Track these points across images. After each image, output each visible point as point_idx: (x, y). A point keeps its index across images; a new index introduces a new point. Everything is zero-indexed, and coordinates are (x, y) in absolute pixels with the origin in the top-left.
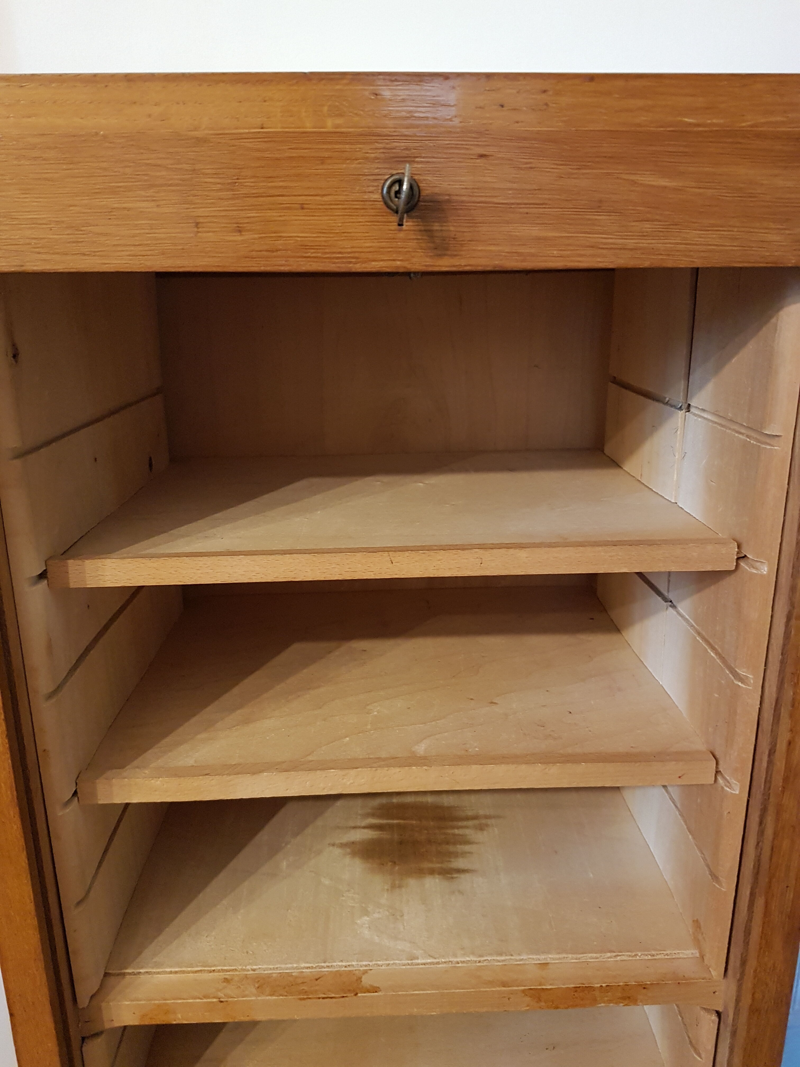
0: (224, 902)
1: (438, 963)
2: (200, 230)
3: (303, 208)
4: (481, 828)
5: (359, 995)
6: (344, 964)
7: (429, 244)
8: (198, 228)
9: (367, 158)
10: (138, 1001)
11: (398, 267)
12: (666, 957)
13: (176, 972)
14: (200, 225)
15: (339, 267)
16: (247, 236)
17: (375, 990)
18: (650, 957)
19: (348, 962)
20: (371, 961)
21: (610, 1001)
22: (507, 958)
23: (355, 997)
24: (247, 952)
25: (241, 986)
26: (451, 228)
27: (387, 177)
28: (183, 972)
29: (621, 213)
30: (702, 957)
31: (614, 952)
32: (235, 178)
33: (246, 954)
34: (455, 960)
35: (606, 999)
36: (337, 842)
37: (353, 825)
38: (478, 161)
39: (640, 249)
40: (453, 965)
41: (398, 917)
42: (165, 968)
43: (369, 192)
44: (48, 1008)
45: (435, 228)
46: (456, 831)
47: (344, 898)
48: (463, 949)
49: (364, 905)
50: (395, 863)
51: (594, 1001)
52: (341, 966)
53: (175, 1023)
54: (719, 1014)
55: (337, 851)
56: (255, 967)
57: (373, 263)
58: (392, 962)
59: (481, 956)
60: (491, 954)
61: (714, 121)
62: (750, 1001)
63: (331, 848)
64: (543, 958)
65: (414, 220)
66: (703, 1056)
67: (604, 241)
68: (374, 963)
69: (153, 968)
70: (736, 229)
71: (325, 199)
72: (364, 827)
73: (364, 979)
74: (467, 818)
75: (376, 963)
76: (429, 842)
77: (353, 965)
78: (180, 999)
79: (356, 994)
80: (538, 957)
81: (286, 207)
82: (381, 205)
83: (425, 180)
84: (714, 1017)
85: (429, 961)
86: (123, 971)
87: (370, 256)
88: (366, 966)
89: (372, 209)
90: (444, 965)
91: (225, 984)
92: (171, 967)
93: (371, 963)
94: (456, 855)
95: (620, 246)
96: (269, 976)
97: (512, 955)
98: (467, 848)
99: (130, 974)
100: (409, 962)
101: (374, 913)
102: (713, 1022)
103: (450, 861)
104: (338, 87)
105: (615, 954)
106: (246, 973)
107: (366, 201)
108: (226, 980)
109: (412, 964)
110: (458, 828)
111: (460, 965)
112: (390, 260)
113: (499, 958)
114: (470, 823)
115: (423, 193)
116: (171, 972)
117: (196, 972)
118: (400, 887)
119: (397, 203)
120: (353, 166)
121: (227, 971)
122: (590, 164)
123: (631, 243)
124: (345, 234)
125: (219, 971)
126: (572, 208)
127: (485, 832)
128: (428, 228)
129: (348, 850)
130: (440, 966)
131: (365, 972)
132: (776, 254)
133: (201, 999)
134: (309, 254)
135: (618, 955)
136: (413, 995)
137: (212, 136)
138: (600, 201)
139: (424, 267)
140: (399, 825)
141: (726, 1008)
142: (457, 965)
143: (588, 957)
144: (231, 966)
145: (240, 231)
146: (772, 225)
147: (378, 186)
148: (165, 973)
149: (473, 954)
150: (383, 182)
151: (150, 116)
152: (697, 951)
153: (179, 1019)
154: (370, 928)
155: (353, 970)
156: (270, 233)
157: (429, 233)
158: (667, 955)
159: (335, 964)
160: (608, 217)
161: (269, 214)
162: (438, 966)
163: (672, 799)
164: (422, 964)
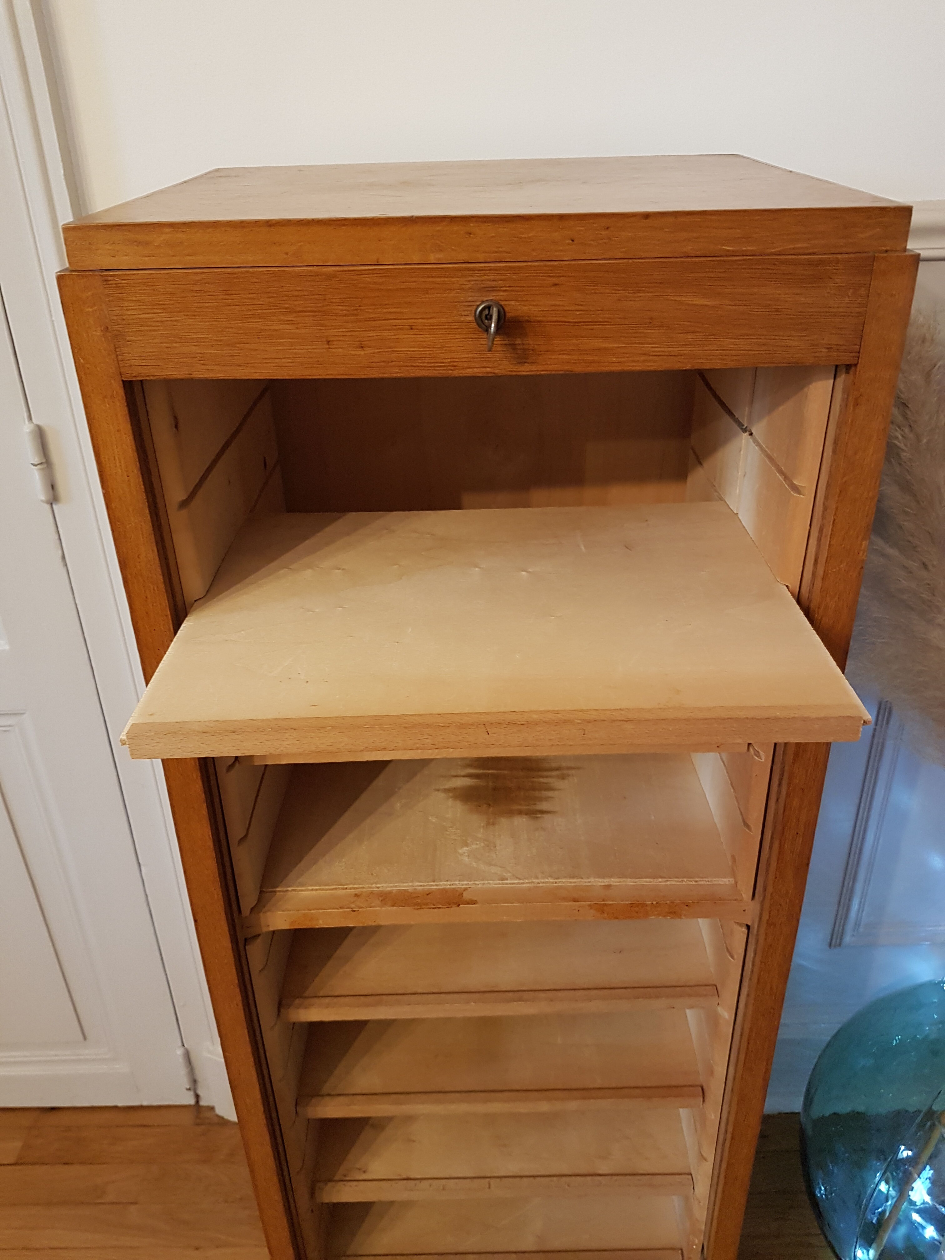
0: (351, 836)
1: (523, 883)
2: (330, 347)
3: (412, 329)
4: (563, 777)
5: (461, 906)
6: (449, 883)
7: (513, 355)
8: (329, 345)
9: (463, 289)
10: (289, 911)
11: (488, 373)
12: (707, 883)
13: (316, 890)
14: (330, 343)
15: (441, 373)
16: (368, 351)
17: (474, 902)
18: (694, 883)
19: (452, 881)
20: (470, 881)
21: (659, 915)
22: (579, 880)
23: (458, 908)
24: (372, 874)
25: (368, 900)
26: (531, 341)
27: (478, 303)
28: (323, 890)
29: (668, 327)
30: (736, 883)
31: (665, 878)
32: (357, 305)
33: (371, 876)
34: (537, 881)
35: (656, 913)
36: (442, 788)
37: (455, 774)
38: (552, 288)
39: (685, 354)
40: (535, 885)
41: (492, 848)
42: (308, 886)
43: (465, 316)
44: (223, 916)
45: (517, 342)
46: (542, 780)
47: (448, 833)
48: (543, 873)
49: (464, 838)
50: (490, 805)
51: (646, 915)
52: (445, 885)
53: (317, 927)
54: (748, 927)
55: (442, 795)
56: (379, 885)
57: (468, 370)
58: (486, 882)
59: (558, 878)
60: (565, 877)
61: (749, 248)
62: (767, 917)
63: (436, 793)
64: (606, 881)
65: (501, 336)
66: (735, 957)
67: (654, 349)
68: (472, 882)
69: (298, 886)
70: (763, 337)
71: (430, 321)
72: (464, 776)
73: (465, 894)
74: (552, 770)
75: (474, 882)
76: (519, 788)
77: (456, 884)
78: (321, 909)
79: (459, 905)
80: (603, 880)
81: (398, 328)
82: (474, 325)
83: (509, 305)
84: (745, 930)
85: (516, 881)
86: (274, 889)
87: (466, 364)
88: (466, 885)
89: (467, 328)
90: (528, 885)
91: (356, 898)
92: (312, 886)
93: (470, 883)
94: (541, 799)
95: (667, 353)
96: (390, 892)
97: (582, 878)
98: (550, 794)
99: (280, 891)
100: (500, 882)
101: (473, 844)
102: (743, 932)
103: (535, 804)
104: (439, 228)
105: (666, 879)
106: (372, 890)
107: (462, 322)
108: (356, 895)
109: (503, 884)
110: (543, 777)
111: (541, 885)
112: (481, 367)
113: (571, 880)
114: (554, 773)
115: (508, 315)
116: (312, 890)
117: (332, 889)
118: (494, 824)
119: (487, 324)
120: (452, 295)
121: (357, 888)
122: (643, 289)
123: (675, 350)
124: (446, 348)
125: (350, 889)
126: (628, 324)
127: (566, 781)
128: (512, 342)
129: (451, 794)
130: (524, 885)
131: (465, 889)
132: (797, 356)
133: (338, 909)
134: (417, 364)
135: (667, 881)
136: (503, 906)
137: (338, 273)
138: (651, 318)
139: (508, 372)
140: (492, 774)
141: (753, 923)
142: (538, 885)
143: (645, 882)
144: (360, 885)
145: (362, 347)
146: (793, 333)
147: (471, 311)
148: (308, 890)
149: (551, 876)
150: (475, 307)
151: (287, 254)
152: (733, 879)
153: (321, 924)
154: (469, 856)
155: (455, 888)
156: (387, 348)
157: (513, 346)
158: (708, 881)
159: (442, 883)
160: (658, 331)
161: (386, 333)
162: (523, 885)
163: (722, 759)
164: (510, 884)
